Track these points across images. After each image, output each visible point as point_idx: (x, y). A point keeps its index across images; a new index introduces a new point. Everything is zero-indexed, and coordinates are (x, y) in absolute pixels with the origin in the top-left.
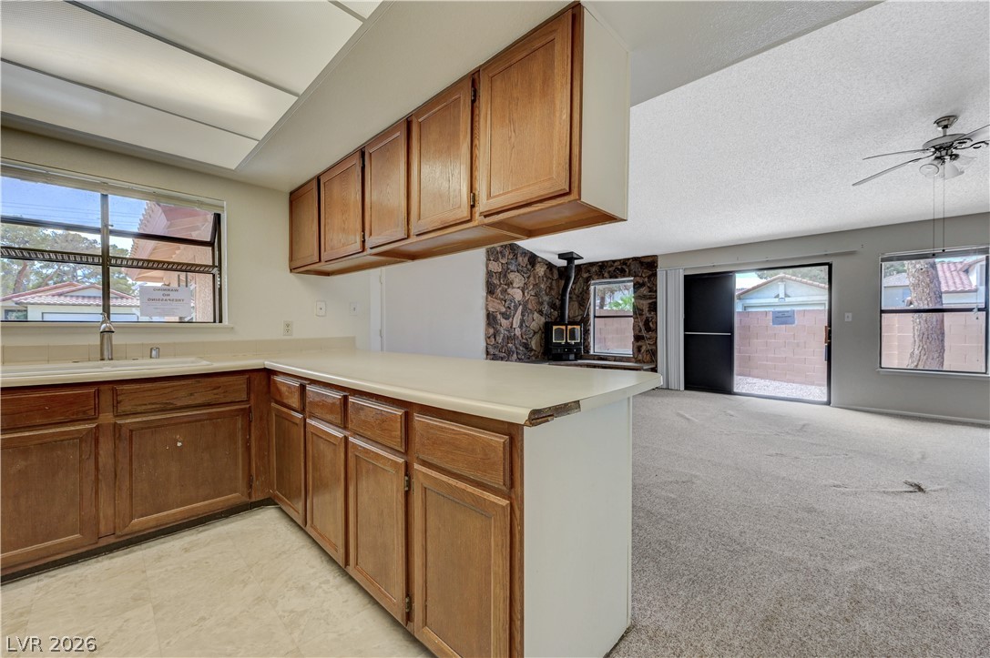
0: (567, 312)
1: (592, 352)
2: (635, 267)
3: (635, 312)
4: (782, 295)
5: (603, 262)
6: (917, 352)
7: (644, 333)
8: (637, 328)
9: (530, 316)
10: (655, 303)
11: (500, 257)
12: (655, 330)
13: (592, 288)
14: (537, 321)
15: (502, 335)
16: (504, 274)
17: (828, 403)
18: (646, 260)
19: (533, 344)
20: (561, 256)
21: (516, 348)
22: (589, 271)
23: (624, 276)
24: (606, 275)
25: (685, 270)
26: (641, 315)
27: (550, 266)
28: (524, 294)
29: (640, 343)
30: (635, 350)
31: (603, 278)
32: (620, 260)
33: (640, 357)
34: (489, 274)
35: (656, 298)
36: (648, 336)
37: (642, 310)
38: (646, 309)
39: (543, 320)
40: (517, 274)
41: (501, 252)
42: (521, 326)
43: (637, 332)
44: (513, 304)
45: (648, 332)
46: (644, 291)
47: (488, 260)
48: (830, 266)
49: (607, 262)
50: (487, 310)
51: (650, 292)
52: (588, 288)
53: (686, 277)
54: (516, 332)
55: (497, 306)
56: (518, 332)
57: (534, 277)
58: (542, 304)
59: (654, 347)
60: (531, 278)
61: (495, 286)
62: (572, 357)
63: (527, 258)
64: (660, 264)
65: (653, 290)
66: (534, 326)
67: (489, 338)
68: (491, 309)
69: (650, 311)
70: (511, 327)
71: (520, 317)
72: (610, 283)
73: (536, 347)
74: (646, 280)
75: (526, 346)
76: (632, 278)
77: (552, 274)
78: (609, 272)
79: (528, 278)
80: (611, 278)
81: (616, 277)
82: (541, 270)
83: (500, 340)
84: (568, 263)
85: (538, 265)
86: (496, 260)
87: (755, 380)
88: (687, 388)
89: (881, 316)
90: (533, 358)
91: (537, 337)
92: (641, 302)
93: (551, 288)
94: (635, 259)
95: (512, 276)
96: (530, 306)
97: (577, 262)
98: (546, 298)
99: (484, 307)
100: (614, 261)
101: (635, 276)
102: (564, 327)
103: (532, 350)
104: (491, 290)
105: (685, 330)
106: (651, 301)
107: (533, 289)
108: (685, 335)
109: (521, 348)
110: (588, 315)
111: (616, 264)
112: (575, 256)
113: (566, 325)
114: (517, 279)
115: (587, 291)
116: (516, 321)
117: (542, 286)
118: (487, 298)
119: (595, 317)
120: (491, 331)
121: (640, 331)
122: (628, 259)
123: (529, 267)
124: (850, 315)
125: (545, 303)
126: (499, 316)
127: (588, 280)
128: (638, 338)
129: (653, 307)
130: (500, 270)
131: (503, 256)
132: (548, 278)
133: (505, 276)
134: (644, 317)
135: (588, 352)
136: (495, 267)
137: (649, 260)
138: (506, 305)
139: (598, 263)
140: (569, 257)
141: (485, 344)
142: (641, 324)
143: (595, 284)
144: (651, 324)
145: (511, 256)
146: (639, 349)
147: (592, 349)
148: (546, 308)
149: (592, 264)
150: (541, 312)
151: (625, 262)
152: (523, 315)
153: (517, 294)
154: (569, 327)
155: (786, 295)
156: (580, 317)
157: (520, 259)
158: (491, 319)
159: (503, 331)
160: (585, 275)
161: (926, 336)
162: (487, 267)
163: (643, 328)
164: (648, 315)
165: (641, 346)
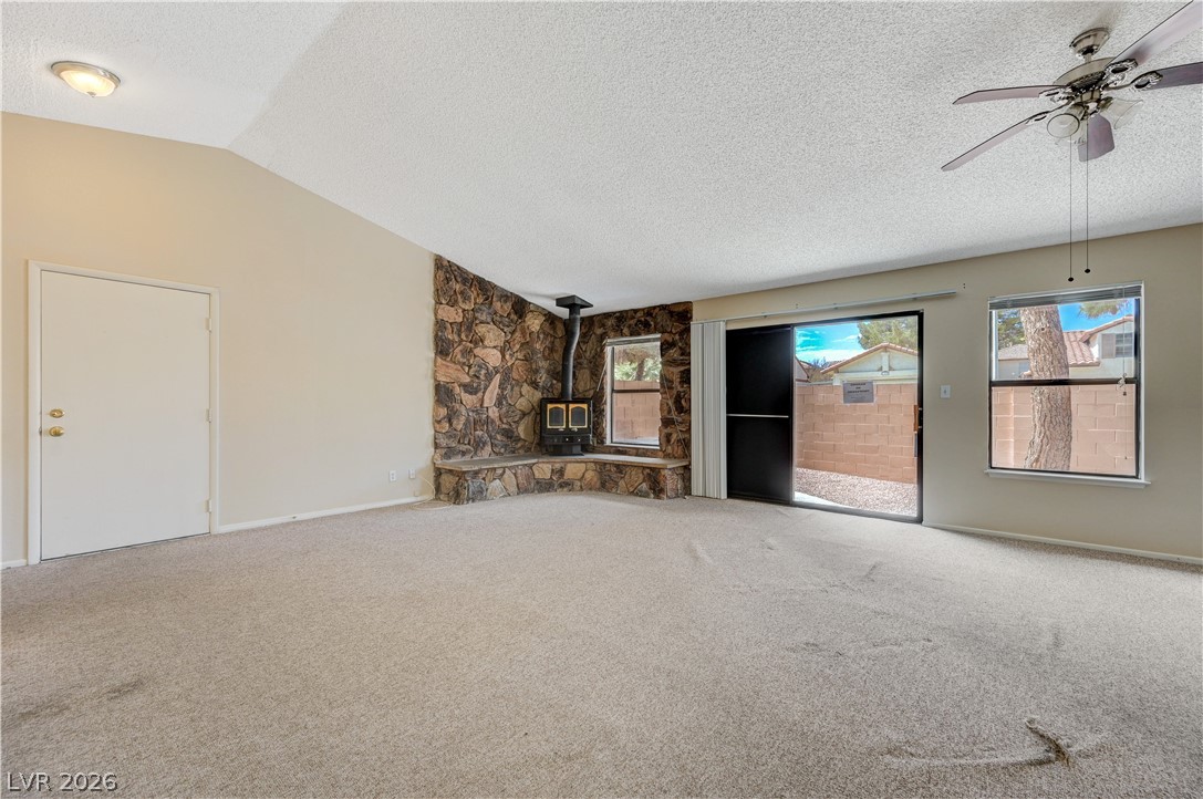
0: (571, 384)
1: (608, 442)
2: (662, 318)
3: (662, 384)
4: (886, 368)
5: (621, 312)
6: (1037, 440)
7: (674, 415)
8: (665, 408)
9: (516, 389)
10: (689, 371)
11: (460, 300)
12: (689, 411)
13: (608, 350)
14: (527, 397)
15: (463, 419)
16: (468, 325)
17: (919, 520)
18: (676, 310)
19: (521, 431)
20: (561, 302)
21: (491, 437)
22: (603, 325)
23: (649, 332)
24: (626, 330)
25: (727, 322)
26: (671, 388)
27: (551, 318)
28: (503, 356)
29: (669, 430)
30: (664, 440)
31: (622, 335)
32: (643, 309)
33: (669, 450)
34: (440, 325)
35: (690, 363)
36: (680, 420)
37: (672, 382)
38: (676, 380)
39: (538, 395)
40: (492, 326)
41: (462, 293)
42: (499, 403)
43: (666, 412)
44: (483, 372)
45: (679, 413)
46: (674, 353)
47: (438, 303)
48: (920, 315)
49: (626, 311)
50: (435, 380)
51: (682, 354)
52: (602, 350)
53: (729, 333)
54: (491, 414)
55: (454, 374)
56: (494, 413)
57: (523, 333)
58: (536, 371)
59: (687, 436)
60: (518, 334)
61: (451, 343)
62: (577, 449)
63: (509, 305)
64: (696, 313)
65: (686, 352)
66: (522, 404)
67: (439, 422)
68: (442, 379)
69: (682, 382)
70: (481, 405)
71: (497, 390)
72: (631, 342)
73: (526, 434)
74: (677, 337)
75: (509, 434)
76: (659, 336)
77: (554, 329)
78: (630, 326)
79: (513, 333)
80: (631, 335)
81: (639, 334)
82: (534, 323)
83: (459, 424)
84: (571, 313)
85: (530, 315)
86: (452, 303)
87: (841, 477)
88: (731, 494)
89: (990, 391)
90: (522, 452)
91: (528, 420)
92: (671, 369)
93: (552, 350)
94: (663, 307)
95: (481, 329)
96: (515, 375)
97: (584, 312)
98: (544, 364)
99: (430, 373)
100: (636, 311)
101: (663, 333)
102: (563, 406)
103: (518, 439)
104: (442, 349)
105: (729, 410)
106: (682, 368)
107: (520, 350)
108: (728, 417)
109: (499, 437)
110: (602, 388)
111: (638, 315)
112: (579, 302)
113: (567, 403)
114: (492, 335)
115: (600, 354)
116: (491, 396)
117: (538, 346)
118: (435, 361)
119: (613, 391)
120: (443, 412)
121: (669, 412)
122: (654, 308)
123: (514, 317)
124: (948, 388)
125: (543, 371)
126: (457, 390)
127: (602, 337)
128: (667, 422)
129: (686, 378)
130: (461, 320)
131: (466, 299)
132: (546, 335)
133: (469, 329)
134: (675, 392)
135: (603, 442)
136: (452, 315)
137: (681, 309)
138: (471, 373)
139: (614, 313)
140: (571, 303)
141: (433, 432)
142: (670, 403)
143: (611, 344)
144: (683, 402)
145: (480, 300)
146: (668, 438)
147: (608, 437)
148: (543, 378)
149: (607, 315)
150: (534, 385)
151: (649, 311)
152: (502, 387)
153: (493, 358)
154: (572, 406)
155: (891, 369)
156: (592, 392)
157: (497, 305)
158: (443, 394)
159: (464, 412)
160: (599, 331)
161: (1048, 419)
162: (436, 314)
163: (673, 408)
164: (680, 389)
165: (671, 434)
